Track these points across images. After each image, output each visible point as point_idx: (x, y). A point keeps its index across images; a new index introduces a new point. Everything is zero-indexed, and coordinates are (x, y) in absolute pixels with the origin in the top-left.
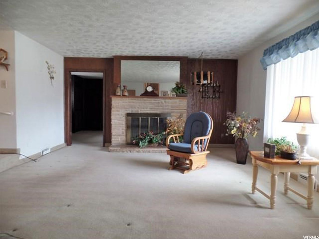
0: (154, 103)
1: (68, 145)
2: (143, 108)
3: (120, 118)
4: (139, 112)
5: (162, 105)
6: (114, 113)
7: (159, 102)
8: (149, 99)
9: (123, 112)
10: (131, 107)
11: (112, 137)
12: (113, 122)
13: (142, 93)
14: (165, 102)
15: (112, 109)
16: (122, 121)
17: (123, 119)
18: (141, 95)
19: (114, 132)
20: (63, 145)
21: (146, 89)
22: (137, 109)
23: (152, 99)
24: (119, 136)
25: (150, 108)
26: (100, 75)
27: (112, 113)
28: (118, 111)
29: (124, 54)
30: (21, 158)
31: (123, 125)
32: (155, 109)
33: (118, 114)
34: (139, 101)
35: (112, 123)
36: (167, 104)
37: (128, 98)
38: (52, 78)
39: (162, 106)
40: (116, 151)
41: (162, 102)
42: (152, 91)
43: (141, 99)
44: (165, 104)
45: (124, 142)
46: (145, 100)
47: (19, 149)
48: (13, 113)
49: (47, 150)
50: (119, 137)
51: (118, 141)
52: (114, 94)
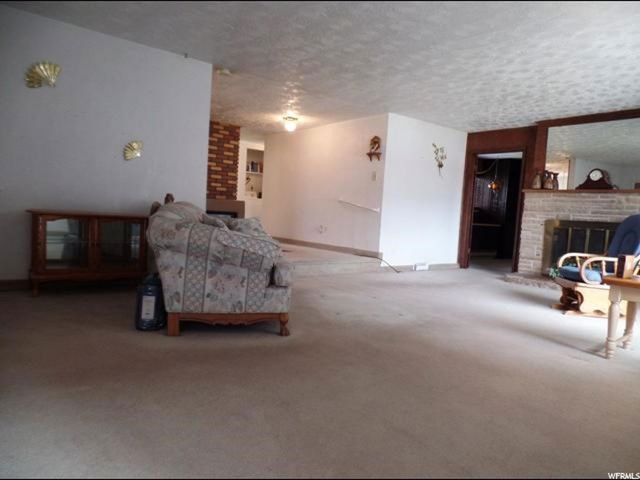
0: (603, 202)
1: (461, 267)
2: (579, 212)
3: (536, 227)
4: (571, 218)
5: (619, 206)
6: (527, 218)
7: (613, 202)
8: (592, 195)
9: (541, 218)
10: (557, 209)
11: (520, 260)
12: (524, 234)
13: (581, 182)
14: (627, 200)
15: (525, 213)
16: (540, 233)
17: (542, 229)
18: (577, 188)
19: (524, 251)
20: (454, 265)
21: (589, 177)
22: (567, 213)
23: (599, 195)
24: (532, 259)
25: (593, 213)
26: (518, 155)
27: (524, 218)
28: (533, 216)
29: (553, 116)
30: (383, 264)
31: (539, 240)
32: (602, 213)
33: (534, 222)
34: (573, 199)
35: (522, 236)
36: (632, 204)
37: (552, 194)
38: (440, 166)
39: (617, 208)
40: (517, 282)
41: (620, 202)
42: (601, 180)
43: (577, 195)
44: (626, 204)
45: (539, 271)
46: (584, 197)
47: (382, 254)
48: (378, 210)
49: (424, 264)
50: (532, 261)
51: (529, 267)
52: (530, 187)
